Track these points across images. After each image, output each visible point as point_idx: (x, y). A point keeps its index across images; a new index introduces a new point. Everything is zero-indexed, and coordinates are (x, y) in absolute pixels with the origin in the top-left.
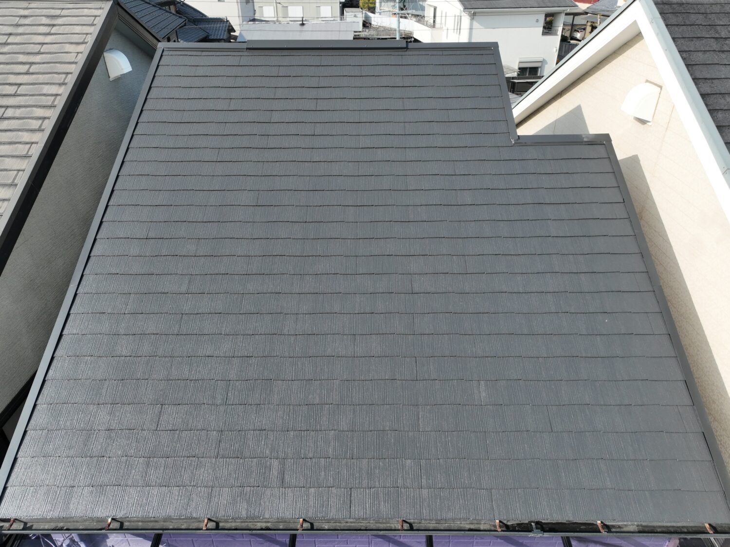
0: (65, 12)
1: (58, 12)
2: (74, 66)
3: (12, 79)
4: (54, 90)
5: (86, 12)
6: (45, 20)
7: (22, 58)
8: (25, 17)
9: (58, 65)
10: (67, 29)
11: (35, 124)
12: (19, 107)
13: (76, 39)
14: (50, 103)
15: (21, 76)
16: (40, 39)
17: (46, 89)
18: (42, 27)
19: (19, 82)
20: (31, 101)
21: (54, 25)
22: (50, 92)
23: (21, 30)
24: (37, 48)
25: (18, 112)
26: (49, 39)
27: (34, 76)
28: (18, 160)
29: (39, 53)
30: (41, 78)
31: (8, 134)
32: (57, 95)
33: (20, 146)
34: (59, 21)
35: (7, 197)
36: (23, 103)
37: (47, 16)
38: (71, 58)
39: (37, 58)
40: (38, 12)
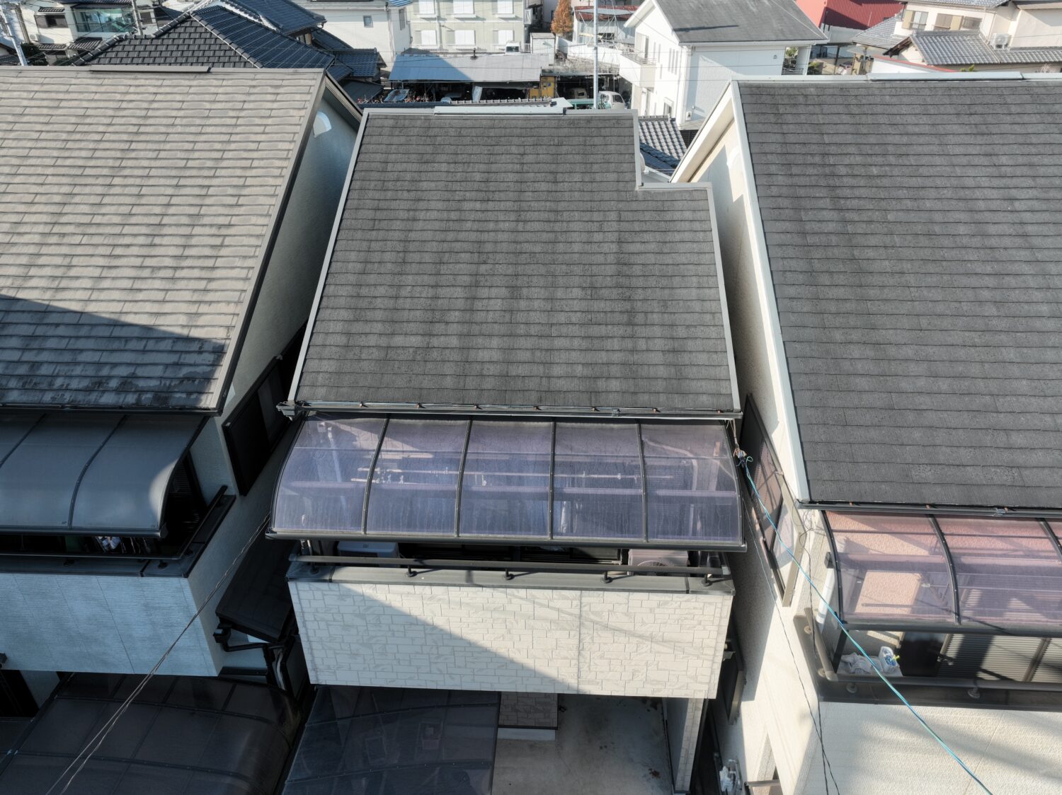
0: (285, 83)
1: (279, 83)
2: (299, 127)
3: (253, 137)
4: (286, 146)
5: (302, 82)
6: (270, 90)
7: (258, 121)
8: (254, 86)
9: (287, 127)
10: (289, 97)
11: (277, 172)
12: (262, 159)
13: (297, 105)
14: (285, 156)
15: (259, 136)
16: (269, 105)
17: (281, 146)
18: (269, 96)
19: (259, 140)
20: (271, 154)
21: (278, 94)
22: (284, 148)
23: (252, 98)
24: (267, 113)
25: (262, 163)
26: (275, 105)
27: (270, 135)
28: (269, 198)
29: (270, 117)
30: (275, 137)
31: (258, 179)
32: (289, 150)
33: (269, 188)
34: (281, 90)
35: (266, 223)
36: (264, 156)
37: (271, 86)
38: (295, 121)
39: (269, 121)
40: (264, 82)
